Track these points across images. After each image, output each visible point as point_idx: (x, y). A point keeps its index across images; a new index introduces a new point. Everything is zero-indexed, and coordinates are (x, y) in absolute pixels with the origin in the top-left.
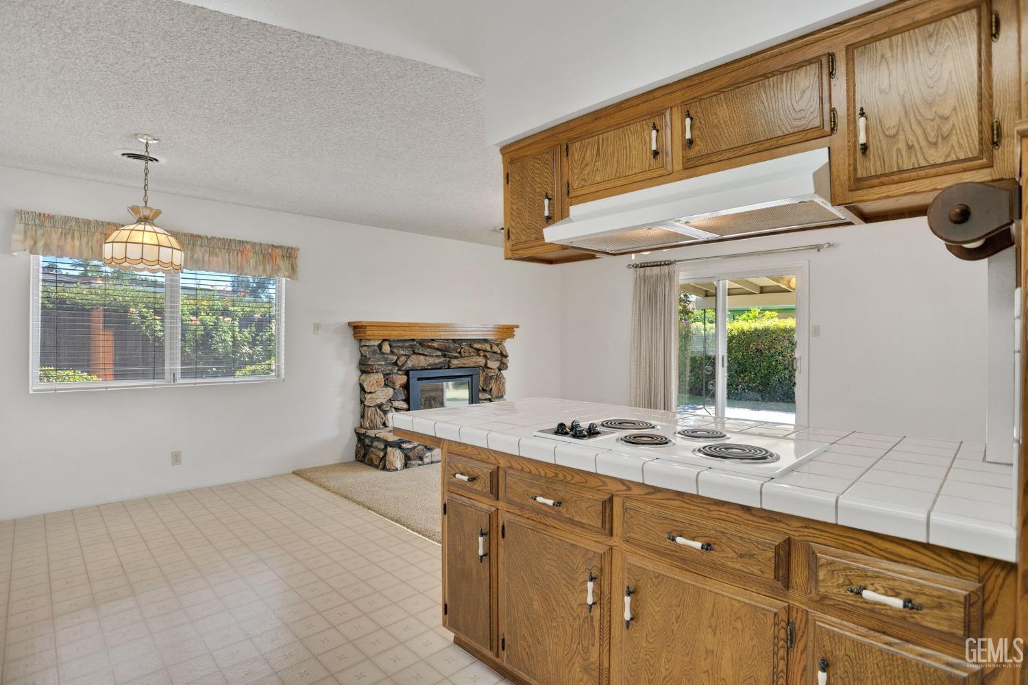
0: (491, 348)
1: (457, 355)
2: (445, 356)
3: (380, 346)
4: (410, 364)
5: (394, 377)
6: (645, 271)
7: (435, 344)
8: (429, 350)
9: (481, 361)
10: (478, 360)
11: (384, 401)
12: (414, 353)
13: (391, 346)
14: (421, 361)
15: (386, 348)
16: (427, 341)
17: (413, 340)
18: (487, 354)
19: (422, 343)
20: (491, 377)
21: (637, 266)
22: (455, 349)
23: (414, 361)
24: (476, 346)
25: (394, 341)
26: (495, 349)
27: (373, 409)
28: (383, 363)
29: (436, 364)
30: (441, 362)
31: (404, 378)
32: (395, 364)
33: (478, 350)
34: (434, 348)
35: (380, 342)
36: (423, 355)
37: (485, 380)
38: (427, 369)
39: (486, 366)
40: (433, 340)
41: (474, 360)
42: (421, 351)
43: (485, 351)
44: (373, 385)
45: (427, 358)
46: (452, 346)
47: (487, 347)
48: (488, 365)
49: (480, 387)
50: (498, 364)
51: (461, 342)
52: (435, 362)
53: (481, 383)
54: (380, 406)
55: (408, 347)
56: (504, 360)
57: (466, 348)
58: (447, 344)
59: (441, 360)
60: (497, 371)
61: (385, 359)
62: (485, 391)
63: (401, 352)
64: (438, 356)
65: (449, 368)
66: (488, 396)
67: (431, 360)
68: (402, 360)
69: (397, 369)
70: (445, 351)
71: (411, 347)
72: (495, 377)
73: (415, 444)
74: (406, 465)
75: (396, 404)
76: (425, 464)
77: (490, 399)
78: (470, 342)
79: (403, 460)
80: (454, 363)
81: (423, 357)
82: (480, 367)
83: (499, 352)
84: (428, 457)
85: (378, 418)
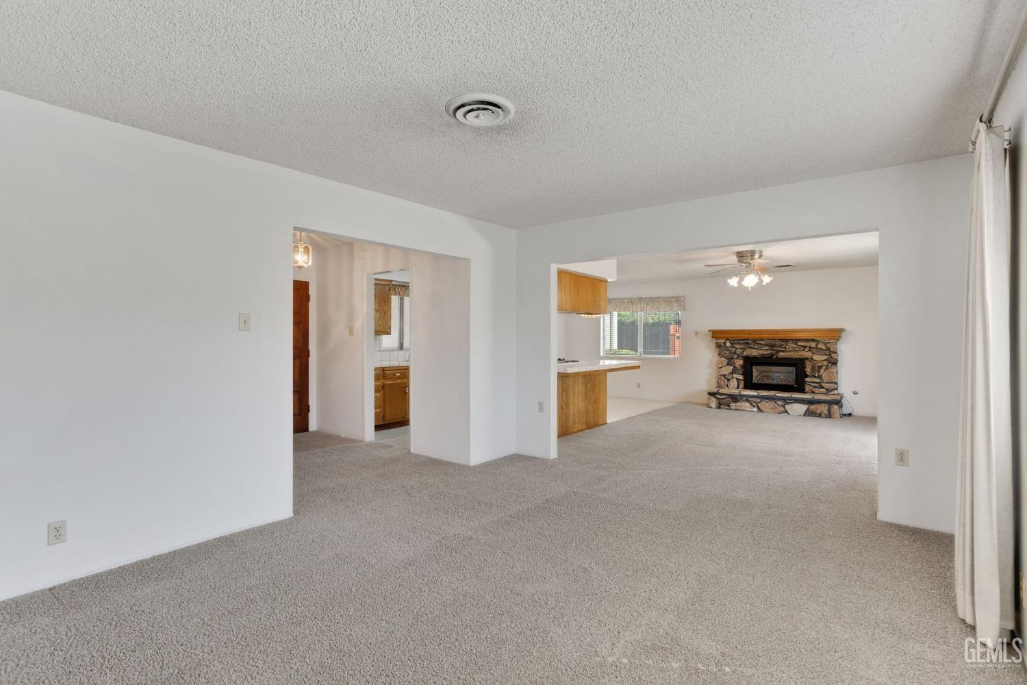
0: (817, 345)
1: (784, 349)
2: (772, 350)
3: (725, 343)
4: (745, 354)
5: (735, 360)
7: (763, 343)
8: (759, 346)
9: (807, 354)
10: (803, 354)
11: (727, 373)
12: (748, 347)
13: (730, 343)
14: (754, 352)
15: (728, 344)
16: (757, 340)
17: (749, 340)
18: (813, 350)
19: (754, 341)
20: (821, 367)
22: (781, 346)
23: (749, 352)
24: (800, 344)
25: (732, 340)
26: (821, 346)
27: (720, 376)
28: (728, 353)
30: (769, 354)
31: (741, 362)
32: (735, 353)
33: (805, 347)
35: (725, 341)
36: (754, 348)
37: (813, 368)
38: (758, 358)
39: (812, 359)
40: (762, 340)
41: (800, 354)
42: (752, 346)
43: (810, 347)
45: (758, 351)
46: (778, 343)
47: (813, 345)
48: (814, 358)
49: (808, 373)
50: (826, 357)
51: (786, 341)
52: (764, 353)
53: (808, 370)
54: (724, 376)
55: (743, 343)
56: (833, 355)
57: (791, 345)
58: (773, 342)
59: (769, 352)
60: (826, 363)
61: (728, 350)
62: (814, 376)
63: (738, 346)
64: (767, 350)
65: (777, 357)
66: (817, 380)
67: (761, 352)
68: (739, 351)
69: (736, 356)
70: (772, 346)
71: (747, 343)
72: (824, 368)
73: (725, 397)
74: (719, 408)
75: (735, 376)
76: (731, 409)
77: (819, 383)
78: (796, 341)
79: (717, 404)
80: (781, 354)
81: (755, 350)
82: (807, 359)
83: (825, 348)
84: (733, 405)
85: (724, 382)
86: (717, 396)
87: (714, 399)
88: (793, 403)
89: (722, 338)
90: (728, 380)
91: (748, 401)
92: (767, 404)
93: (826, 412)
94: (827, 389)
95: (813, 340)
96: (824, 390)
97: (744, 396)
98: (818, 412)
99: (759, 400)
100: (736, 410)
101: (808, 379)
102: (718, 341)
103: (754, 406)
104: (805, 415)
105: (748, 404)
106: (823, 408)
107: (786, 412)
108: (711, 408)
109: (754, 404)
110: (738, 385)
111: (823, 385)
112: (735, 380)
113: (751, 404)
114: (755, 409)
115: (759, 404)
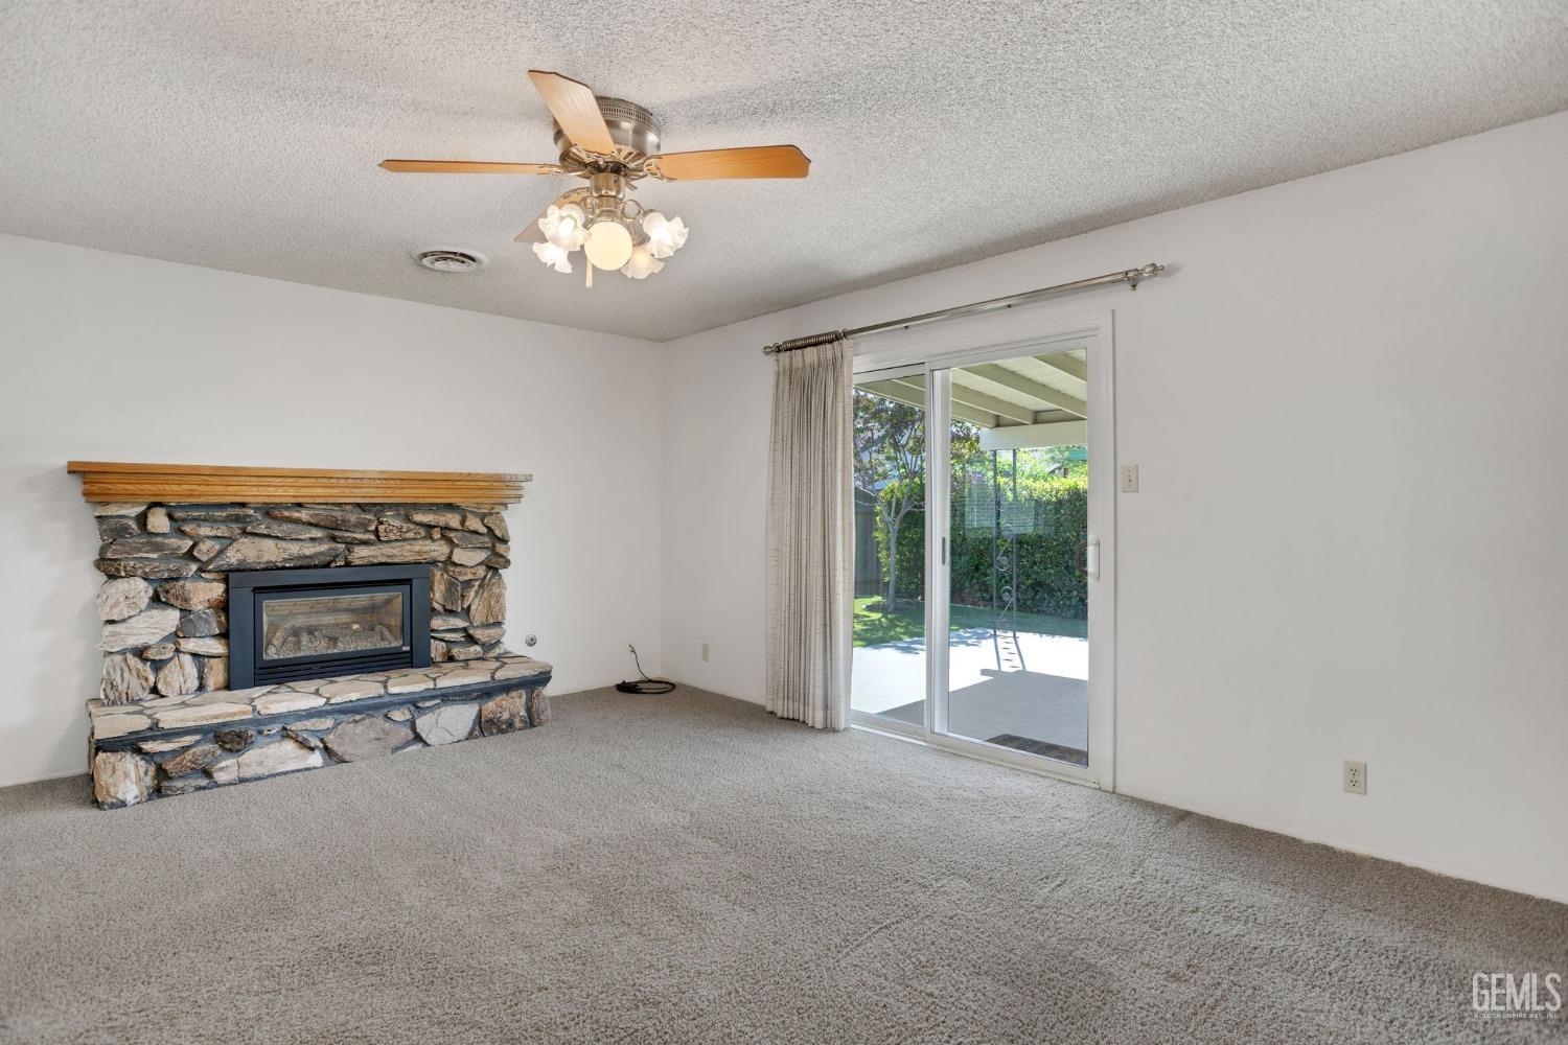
0: (463, 523)
1: (367, 536)
2: (334, 539)
3: (142, 519)
4: (233, 557)
5: (189, 585)
6: (791, 358)
7: (304, 515)
8: (285, 527)
9: (438, 550)
10: (425, 549)
11: (153, 640)
12: (245, 533)
13: (170, 517)
14: (267, 552)
15: (159, 522)
16: (278, 506)
17: (243, 505)
18: (452, 535)
19: (269, 511)
20: (468, 584)
21: (778, 350)
22: (364, 526)
23: (247, 551)
24: (419, 517)
25: (180, 507)
26: (474, 523)
27: (118, 658)
28: (155, 556)
29: (306, 557)
30: (322, 553)
31: (217, 590)
32: (190, 555)
33: (429, 527)
34: (298, 521)
35: (141, 509)
36: (268, 536)
37: (451, 587)
38: (284, 568)
39: (449, 561)
40: (300, 505)
41: (417, 548)
42: (262, 529)
43: (447, 528)
44: (116, 604)
45: (282, 544)
46: (353, 518)
47: (454, 520)
48: (455, 558)
49: (436, 606)
50: (482, 555)
51: (378, 508)
52: (307, 552)
53: (438, 595)
54: (140, 653)
55: (227, 520)
56: (500, 548)
57: (392, 521)
58: (338, 514)
59: (324, 547)
60: (481, 571)
61: (158, 548)
62: (451, 612)
63: (205, 530)
64: (312, 539)
65: (348, 564)
66: (460, 623)
67: (294, 549)
68: (205, 550)
69: (194, 567)
70: (333, 529)
71: (237, 519)
72: (477, 583)
73: (187, 740)
74: (158, 792)
75: (190, 645)
76: (218, 785)
77: (465, 630)
78: (406, 509)
79: (149, 781)
80: (361, 554)
81: (270, 543)
82: (434, 562)
83: (485, 530)
84: (227, 768)
85: (134, 678)
86: (148, 746)
87: (130, 764)
88: (437, 706)
89: (128, 498)
90: (158, 666)
91: (286, 734)
92: (360, 728)
93: (523, 713)
94: (483, 645)
95: (450, 507)
96: (478, 648)
97: (273, 718)
98: (506, 716)
99: (329, 723)
100: (242, 781)
101: (437, 623)
102: (112, 511)
103: (312, 749)
104: (470, 736)
105: (289, 746)
106: (515, 704)
107: (418, 738)
108: (123, 804)
109: (314, 742)
110: (201, 678)
111: (478, 634)
112: (187, 660)
113: (304, 745)
114: (316, 759)
115: (331, 740)
